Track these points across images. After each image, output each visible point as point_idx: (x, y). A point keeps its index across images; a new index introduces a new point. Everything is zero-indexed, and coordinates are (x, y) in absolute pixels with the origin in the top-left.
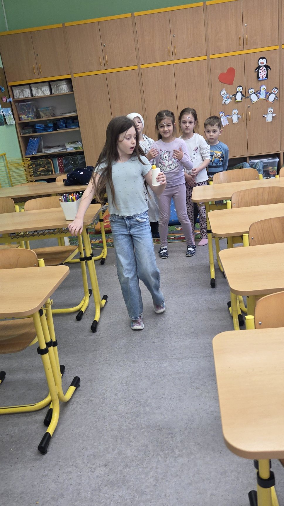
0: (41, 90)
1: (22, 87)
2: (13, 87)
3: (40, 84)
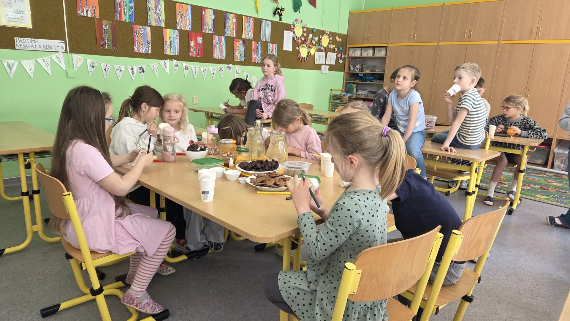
0: (368, 53)
1: (355, 49)
2: (350, 49)
3: (367, 48)
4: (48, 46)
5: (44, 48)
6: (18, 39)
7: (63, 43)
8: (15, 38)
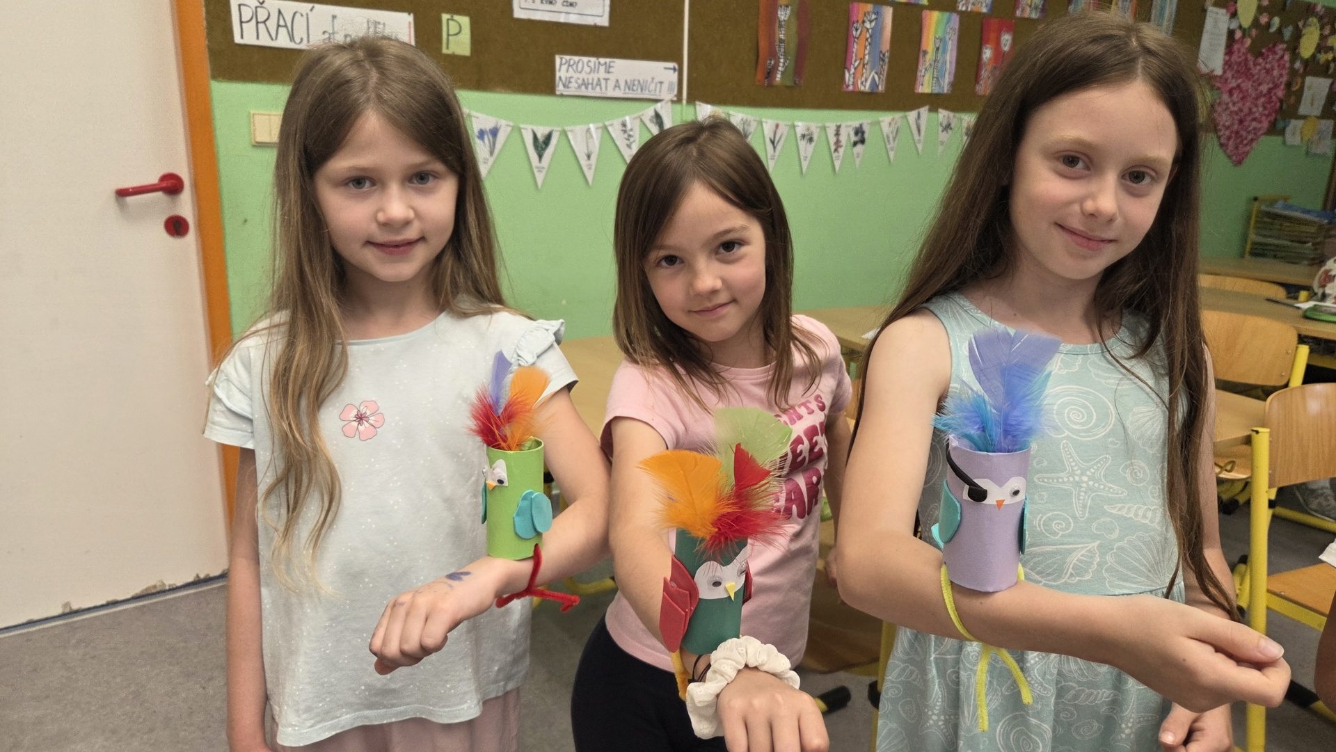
4: (636, 83)
5: (627, 91)
6: (564, 61)
7: (674, 69)
8: (558, 59)
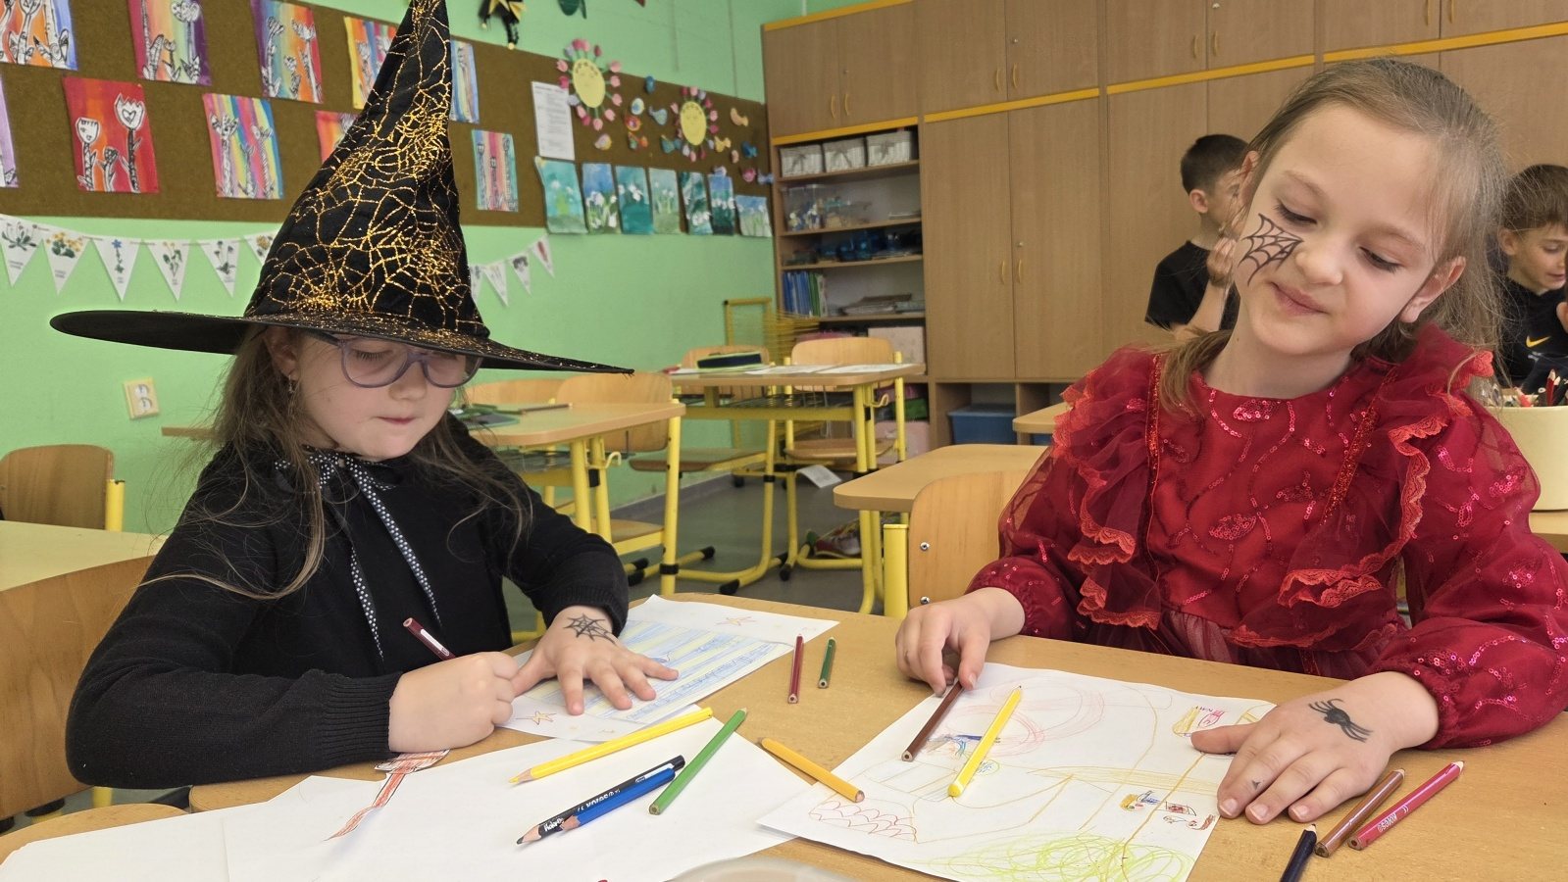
0: (846, 157)
1: (802, 150)
2: (783, 151)
3: (845, 143)
